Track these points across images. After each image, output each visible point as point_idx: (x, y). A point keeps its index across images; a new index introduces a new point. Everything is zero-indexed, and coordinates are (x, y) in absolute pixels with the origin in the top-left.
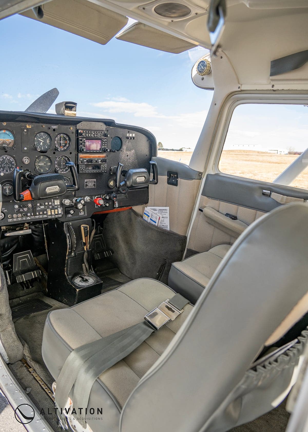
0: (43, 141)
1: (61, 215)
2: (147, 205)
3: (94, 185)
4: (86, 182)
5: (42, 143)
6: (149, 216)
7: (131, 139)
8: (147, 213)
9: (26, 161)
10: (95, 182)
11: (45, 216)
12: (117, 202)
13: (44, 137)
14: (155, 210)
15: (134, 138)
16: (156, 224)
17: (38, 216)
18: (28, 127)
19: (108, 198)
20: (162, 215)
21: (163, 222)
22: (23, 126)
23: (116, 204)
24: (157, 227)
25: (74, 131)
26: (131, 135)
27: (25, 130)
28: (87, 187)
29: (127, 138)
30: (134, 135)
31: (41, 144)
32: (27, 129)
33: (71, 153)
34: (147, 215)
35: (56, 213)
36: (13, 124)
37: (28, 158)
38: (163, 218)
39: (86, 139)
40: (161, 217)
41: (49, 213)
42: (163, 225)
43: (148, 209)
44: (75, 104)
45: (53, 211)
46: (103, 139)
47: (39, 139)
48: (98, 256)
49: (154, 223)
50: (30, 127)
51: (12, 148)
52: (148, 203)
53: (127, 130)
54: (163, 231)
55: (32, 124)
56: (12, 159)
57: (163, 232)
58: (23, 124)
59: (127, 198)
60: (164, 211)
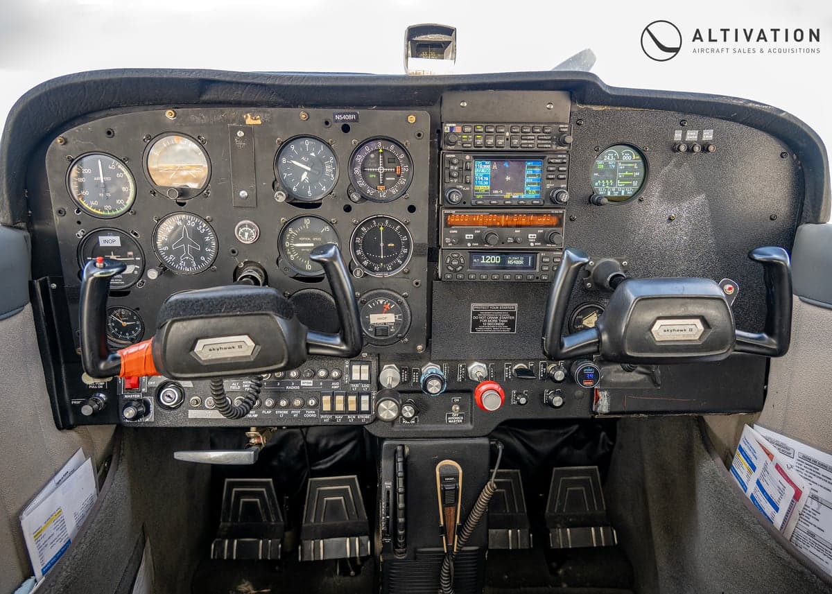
0: (309, 169)
1: (367, 417)
2: (755, 415)
3: (510, 324)
4: (475, 313)
5: (306, 173)
6: (754, 468)
7: (690, 150)
8: (749, 453)
9: (247, 234)
10: (512, 314)
11: (311, 414)
12: (606, 393)
13: (313, 154)
14: (785, 450)
15: (705, 148)
16: (778, 520)
17: (286, 412)
18: (249, 121)
19: (560, 375)
20: (814, 486)
21: (812, 520)
22: (234, 121)
23: (600, 402)
24: (776, 536)
25: (426, 128)
26: (692, 136)
27: (240, 134)
28: (479, 330)
29: (675, 148)
30: (708, 135)
31: (304, 176)
32: (249, 130)
33: (412, 209)
34: (747, 458)
35: (352, 407)
36: (198, 116)
37: (250, 226)
38: (815, 502)
39: (475, 158)
40: (806, 492)
41: (327, 407)
42: (813, 535)
43: (755, 436)
44: (449, 31)
45: (340, 399)
46: (548, 156)
47: (295, 162)
48: (565, 534)
49: (768, 509)
50: (259, 122)
51: (201, 192)
52: (760, 409)
53: (675, 117)
54: (800, 568)
55: (265, 112)
56: (203, 227)
57: (802, 573)
58: (232, 112)
59: (655, 382)
60: (822, 471)
